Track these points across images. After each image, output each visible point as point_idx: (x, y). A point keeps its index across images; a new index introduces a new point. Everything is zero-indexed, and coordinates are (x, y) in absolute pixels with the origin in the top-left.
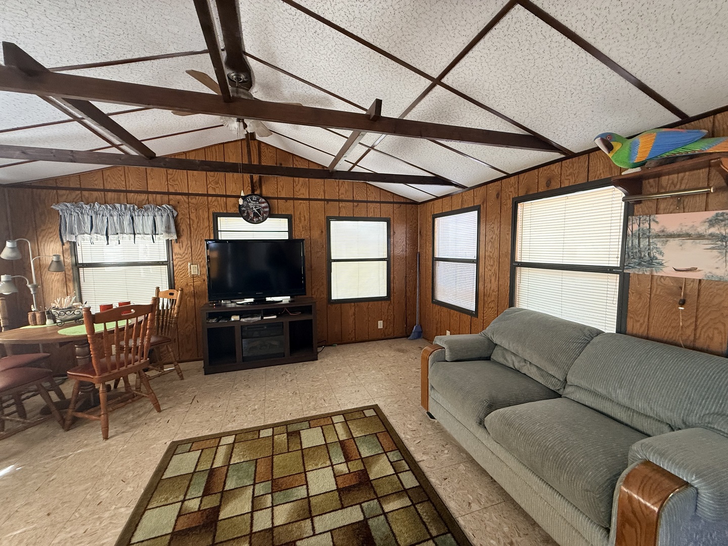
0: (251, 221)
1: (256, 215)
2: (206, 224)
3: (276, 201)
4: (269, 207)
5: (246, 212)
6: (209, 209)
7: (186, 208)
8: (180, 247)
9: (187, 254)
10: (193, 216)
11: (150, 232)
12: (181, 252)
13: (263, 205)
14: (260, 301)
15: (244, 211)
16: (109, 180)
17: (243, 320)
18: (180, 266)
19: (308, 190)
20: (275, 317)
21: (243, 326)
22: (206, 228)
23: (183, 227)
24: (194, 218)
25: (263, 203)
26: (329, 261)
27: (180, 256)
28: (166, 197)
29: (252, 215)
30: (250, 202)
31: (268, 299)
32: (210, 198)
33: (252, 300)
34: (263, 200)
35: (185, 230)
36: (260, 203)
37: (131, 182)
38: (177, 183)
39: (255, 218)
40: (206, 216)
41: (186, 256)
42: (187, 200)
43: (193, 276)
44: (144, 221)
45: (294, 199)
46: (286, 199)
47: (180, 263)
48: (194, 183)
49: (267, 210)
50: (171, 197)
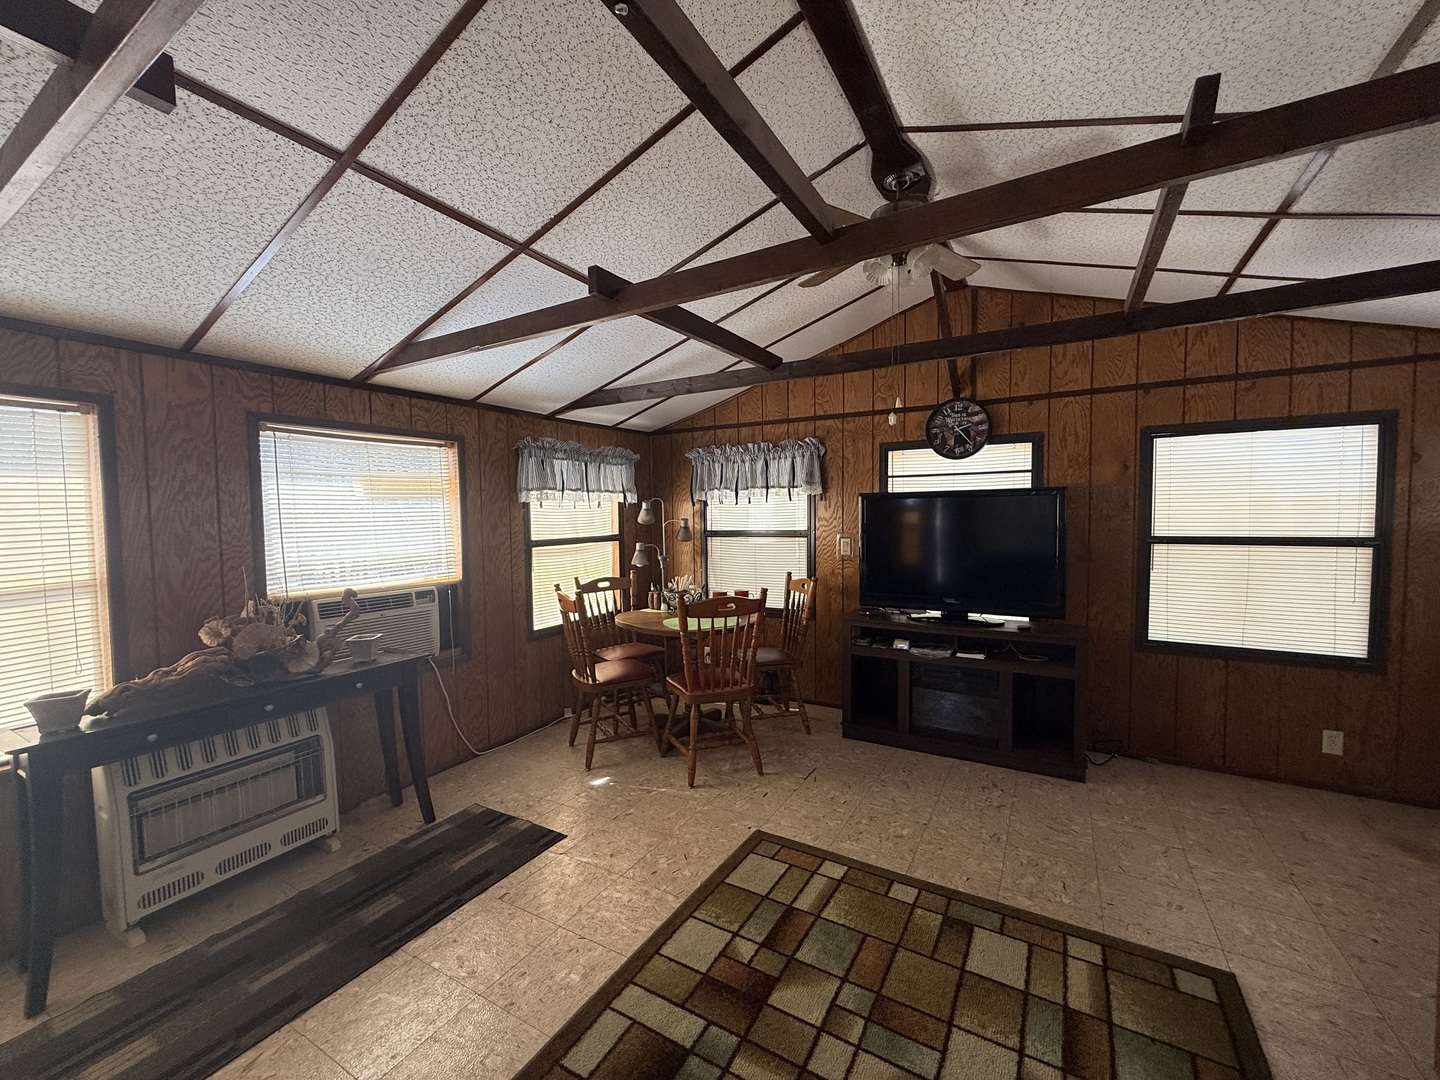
0: (950, 454)
1: (960, 441)
2: (869, 465)
3: (1006, 406)
4: (990, 419)
5: (940, 436)
6: (873, 439)
7: (838, 441)
8: (826, 508)
9: (835, 519)
10: (848, 454)
11: (786, 484)
12: (827, 515)
13: (976, 419)
14: (955, 617)
15: (936, 434)
16: (744, 409)
17: (914, 651)
18: (825, 539)
19: (1088, 370)
20: (981, 657)
21: (914, 664)
22: (867, 472)
23: (833, 473)
24: (850, 456)
25: (977, 414)
26: (1145, 541)
27: (826, 524)
28: (811, 426)
29: (952, 442)
30: (949, 416)
31: (973, 616)
32: (877, 417)
33: (937, 614)
34: (977, 408)
35: (835, 478)
36: (968, 415)
37: (769, 408)
38: (828, 398)
39: (957, 447)
40: (869, 450)
41: (835, 523)
42: (840, 427)
43: (843, 559)
44: (780, 468)
45: (1049, 396)
46: (1030, 399)
47: (824, 534)
48: (854, 392)
49: (984, 427)
50: (818, 423)
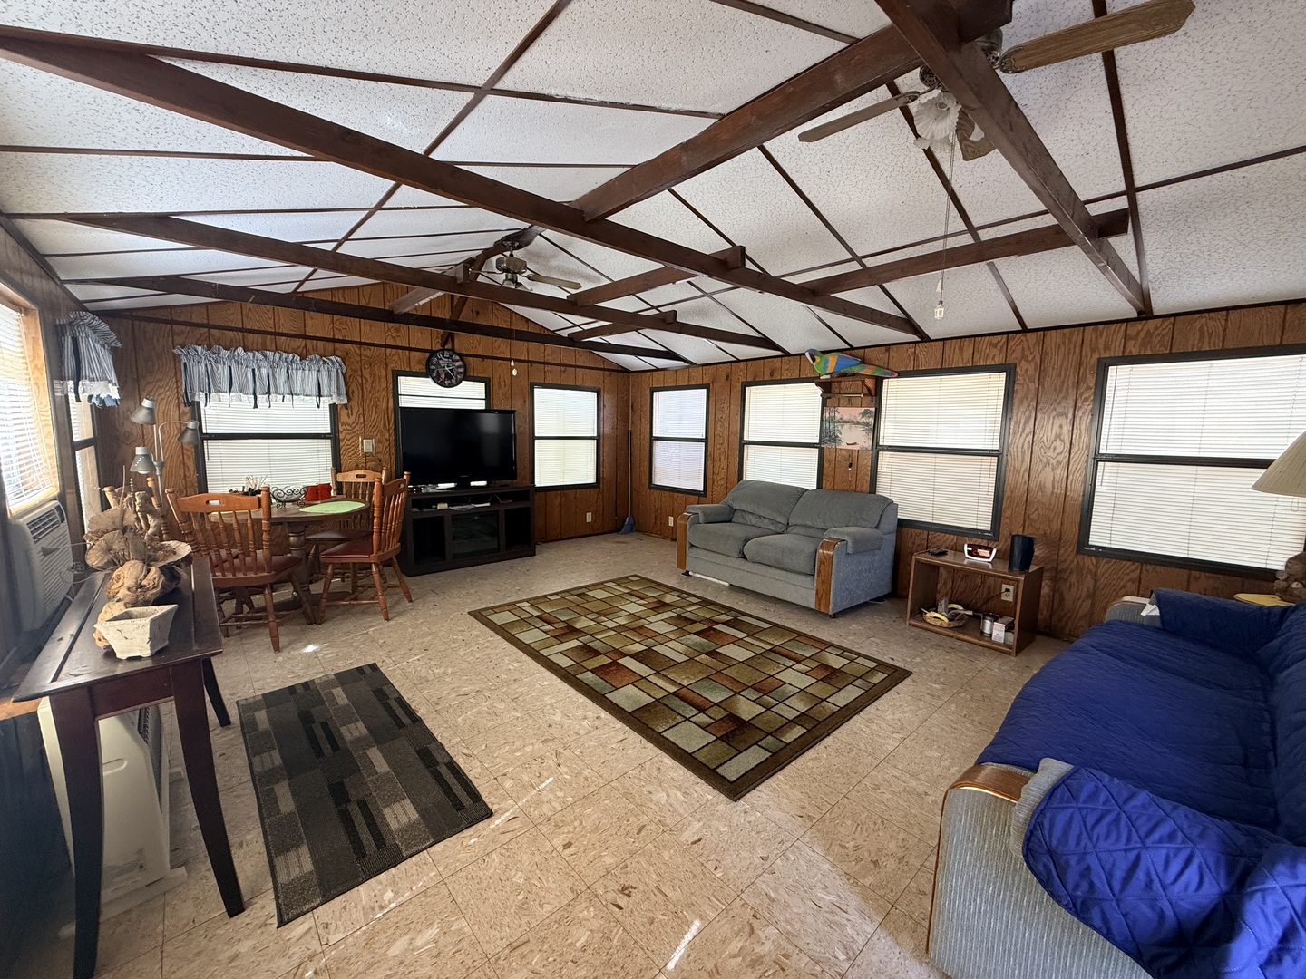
0: (442, 384)
1: (448, 376)
2: (384, 385)
3: (471, 359)
4: (465, 366)
5: (436, 371)
6: (387, 365)
7: (357, 362)
8: (348, 415)
9: (357, 424)
10: (366, 373)
11: (314, 392)
12: (350, 421)
13: (457, 364)
15: (433, 370)
16: (250, 315)
17: (455, 508)
18: (348, 440)
19: (508, 348)
20: (488, 504)
21: (457, 517)
22: (383, 389)
23: (353, 387)
24: (368, 376)
25: (457, 361)
26: (533, 438)
27: (349, 428)
28: (330, 346)
29: (443, 376)
30: (441, 359)
31: (473, 484)
32: (389, 350)
33: (452, 485)
34: (458, 358)
35: (356, 392)
36: (453, 361)
37: (282, 321)
39: (446, 380)
40: (384, 374)
41: (357, 428)
42: (358, 352)
43: (366, 455)
44: (305, 378)
45: (492, 358)
46: (483, 357)
47: (348, 437)
48: (368, 328)
49: (462, 370)
50: (337, 345)
